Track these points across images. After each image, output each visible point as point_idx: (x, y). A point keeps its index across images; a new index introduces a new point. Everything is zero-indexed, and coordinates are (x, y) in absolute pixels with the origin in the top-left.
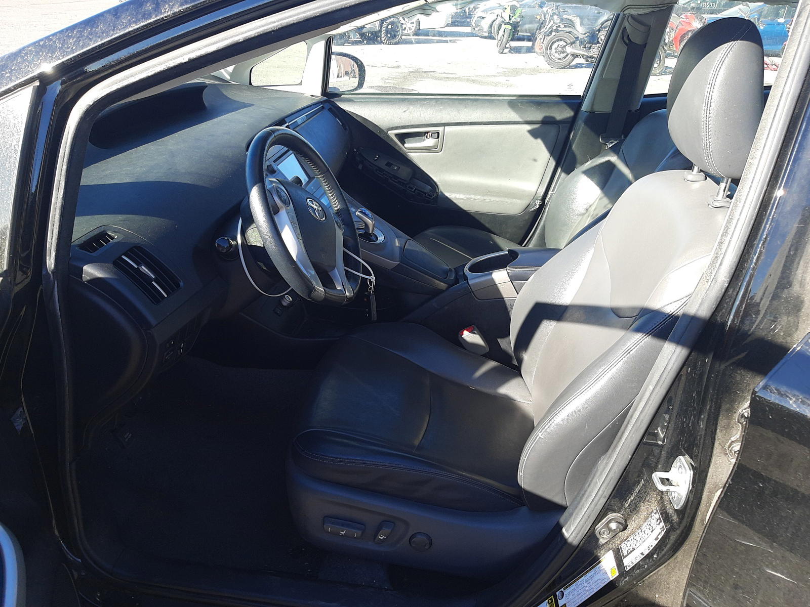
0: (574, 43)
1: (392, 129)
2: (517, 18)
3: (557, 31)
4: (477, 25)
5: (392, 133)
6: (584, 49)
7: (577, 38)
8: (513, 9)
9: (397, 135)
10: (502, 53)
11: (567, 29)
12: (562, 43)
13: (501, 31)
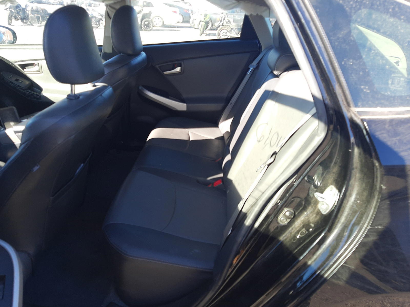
0: (231, 31)
1: (16, 62)
2: (207, 19)
3: (222, 25)
4: (192, 23)
5: (16, 64)
6: (236, 34)
7: (232, 29)
8: (206, 15)
9: (19, 65)
10: (201, 36)
11: (227, 24)
12: (225, 31)
13: (200, 25)
